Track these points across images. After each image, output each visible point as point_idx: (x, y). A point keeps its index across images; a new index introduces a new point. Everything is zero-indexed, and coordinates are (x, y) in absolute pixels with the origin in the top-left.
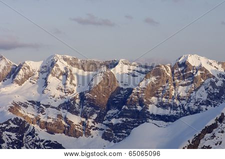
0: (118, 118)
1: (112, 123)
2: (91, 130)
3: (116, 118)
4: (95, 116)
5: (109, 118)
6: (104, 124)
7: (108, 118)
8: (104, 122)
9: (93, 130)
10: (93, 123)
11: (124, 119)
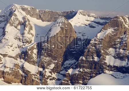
0: (75, 68)
1: (69, 74)
2: (48, 80)
3: (73, 68)
4: (52, 66)
5: (67, 69)
6: (61, 74)
7: (65, 68)
8: (61, 72)
9: (50, 80)
10: (50, 72)
11: (81, 70)
